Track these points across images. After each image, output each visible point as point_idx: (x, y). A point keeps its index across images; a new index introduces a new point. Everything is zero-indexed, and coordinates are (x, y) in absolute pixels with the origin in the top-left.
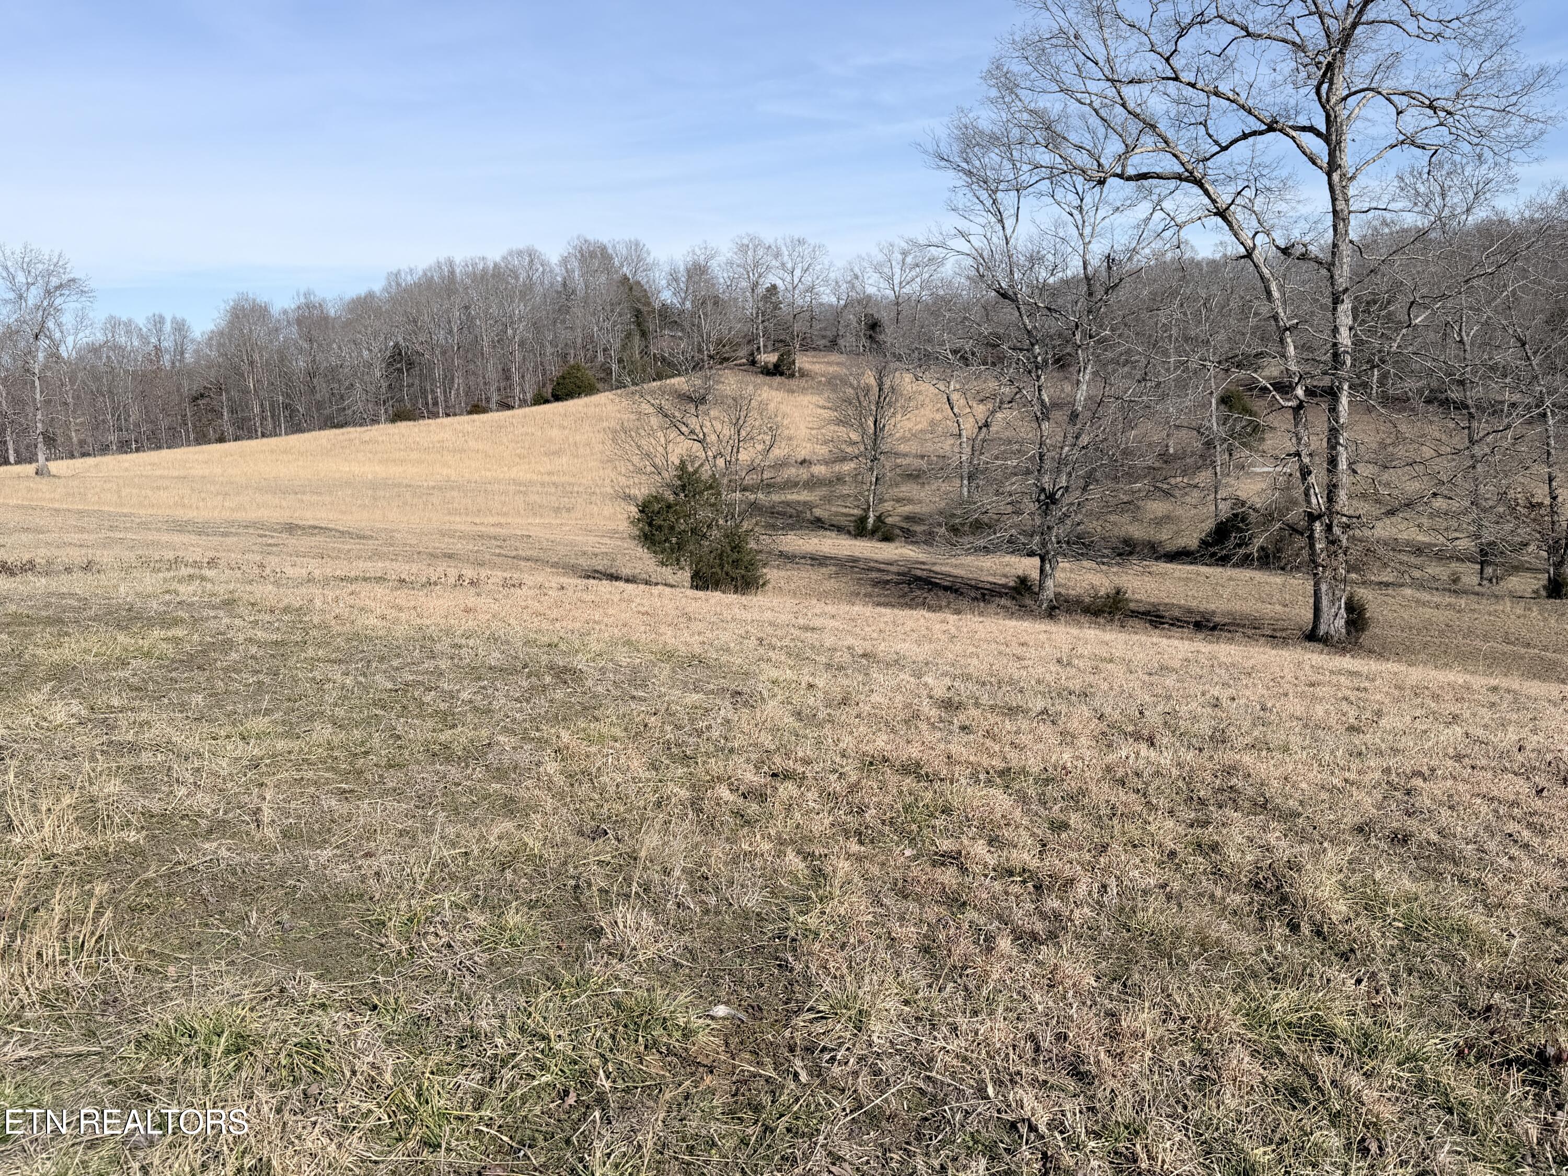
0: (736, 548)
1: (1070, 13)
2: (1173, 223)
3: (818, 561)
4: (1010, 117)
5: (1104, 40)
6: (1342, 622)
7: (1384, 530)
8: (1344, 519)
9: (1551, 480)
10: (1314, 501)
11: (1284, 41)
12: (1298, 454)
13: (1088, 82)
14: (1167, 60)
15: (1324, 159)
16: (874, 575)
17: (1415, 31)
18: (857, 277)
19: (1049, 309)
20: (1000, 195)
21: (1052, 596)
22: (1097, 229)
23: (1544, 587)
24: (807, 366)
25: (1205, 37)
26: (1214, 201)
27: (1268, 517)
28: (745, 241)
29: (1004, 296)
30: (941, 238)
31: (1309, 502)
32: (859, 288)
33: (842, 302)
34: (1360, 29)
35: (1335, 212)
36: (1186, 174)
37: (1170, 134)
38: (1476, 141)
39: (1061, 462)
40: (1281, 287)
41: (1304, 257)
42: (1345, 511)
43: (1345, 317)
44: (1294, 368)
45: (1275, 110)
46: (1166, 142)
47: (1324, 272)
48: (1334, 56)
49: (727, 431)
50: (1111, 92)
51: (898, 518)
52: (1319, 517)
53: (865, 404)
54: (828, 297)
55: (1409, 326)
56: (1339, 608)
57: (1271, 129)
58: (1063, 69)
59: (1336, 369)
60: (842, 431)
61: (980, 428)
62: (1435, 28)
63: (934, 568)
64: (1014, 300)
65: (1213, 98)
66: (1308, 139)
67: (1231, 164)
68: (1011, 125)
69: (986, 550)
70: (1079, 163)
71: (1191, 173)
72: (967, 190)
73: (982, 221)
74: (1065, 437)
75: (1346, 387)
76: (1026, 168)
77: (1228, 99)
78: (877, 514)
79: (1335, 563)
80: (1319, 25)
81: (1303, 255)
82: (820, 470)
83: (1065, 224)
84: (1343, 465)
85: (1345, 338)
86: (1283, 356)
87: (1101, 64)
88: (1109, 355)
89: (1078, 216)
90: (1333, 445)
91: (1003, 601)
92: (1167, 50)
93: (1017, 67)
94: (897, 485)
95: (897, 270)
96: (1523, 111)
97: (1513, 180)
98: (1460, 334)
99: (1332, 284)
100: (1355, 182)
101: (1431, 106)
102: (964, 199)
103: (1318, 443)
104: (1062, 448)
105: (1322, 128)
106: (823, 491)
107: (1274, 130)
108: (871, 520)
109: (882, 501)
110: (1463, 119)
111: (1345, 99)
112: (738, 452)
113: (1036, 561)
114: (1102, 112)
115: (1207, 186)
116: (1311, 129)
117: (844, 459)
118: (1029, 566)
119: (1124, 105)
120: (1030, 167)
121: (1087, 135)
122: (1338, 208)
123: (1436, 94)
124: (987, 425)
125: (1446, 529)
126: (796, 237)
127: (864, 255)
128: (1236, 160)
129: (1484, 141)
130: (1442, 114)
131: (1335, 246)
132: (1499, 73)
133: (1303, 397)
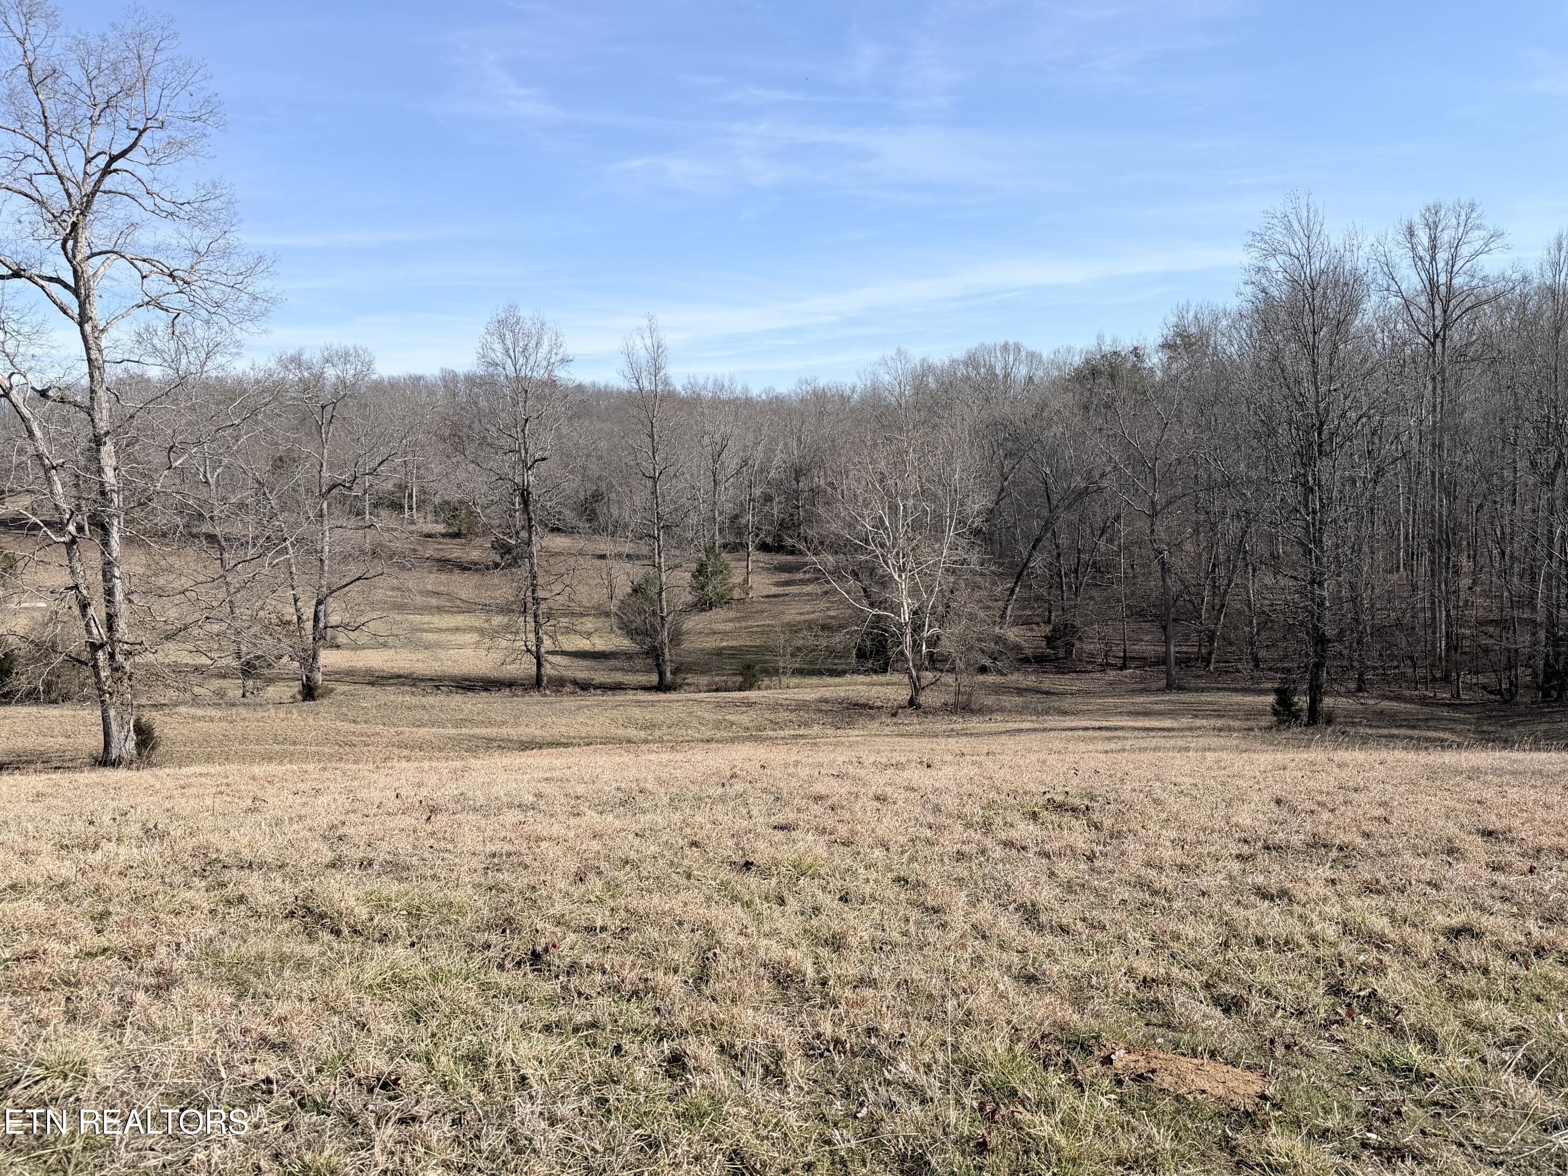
6: (133, 744)
7: (165, 655)
8: (126, 646)
9: (296, 601)
10: (95, 631)
11: (23, 194)
12: (76, 587)
15: (75, 310)
17: (151, 208)
23: (300, 692)
27: (51, 650)
31: (89, 632)
34: (99, 197)
35: (89, 360)
38: (213, 310)
40: (42, 427)
41: (61, 400)
42: (126, 638)
43: (109, 460)
44: (63, 506)
45: (19, 258)
47: (83, 415)
48: (77, 217)
52: (102, 646)
55: (170, 468)
56: (129, 731)
57: (17, 274)
59: (105, 506)
62: (170, 208)
66: (54, 288)
75: (116, 523)
79: (120, 688)
80: (59, 186)
81: (61, 398)
84: (119, 596)
85: (109, 476)
86: (52, 494)
90: (107, 576)
96: (250, 289)
97: (238, 344)
98: (205, 476)
99: (93, 427)
100: (106, 335)
101: (171, 275)
103: (94, 576)
107: (21, 277)
110: (199, 290)
111: (88, 258)
116: (58, 280)
122: (93, 357)
123: (173, 265)
125: (210, 651)
129: (219, 311)
130: (181, 283)
131: (92, 391)
132: (226, 253)
133: (74, 533)
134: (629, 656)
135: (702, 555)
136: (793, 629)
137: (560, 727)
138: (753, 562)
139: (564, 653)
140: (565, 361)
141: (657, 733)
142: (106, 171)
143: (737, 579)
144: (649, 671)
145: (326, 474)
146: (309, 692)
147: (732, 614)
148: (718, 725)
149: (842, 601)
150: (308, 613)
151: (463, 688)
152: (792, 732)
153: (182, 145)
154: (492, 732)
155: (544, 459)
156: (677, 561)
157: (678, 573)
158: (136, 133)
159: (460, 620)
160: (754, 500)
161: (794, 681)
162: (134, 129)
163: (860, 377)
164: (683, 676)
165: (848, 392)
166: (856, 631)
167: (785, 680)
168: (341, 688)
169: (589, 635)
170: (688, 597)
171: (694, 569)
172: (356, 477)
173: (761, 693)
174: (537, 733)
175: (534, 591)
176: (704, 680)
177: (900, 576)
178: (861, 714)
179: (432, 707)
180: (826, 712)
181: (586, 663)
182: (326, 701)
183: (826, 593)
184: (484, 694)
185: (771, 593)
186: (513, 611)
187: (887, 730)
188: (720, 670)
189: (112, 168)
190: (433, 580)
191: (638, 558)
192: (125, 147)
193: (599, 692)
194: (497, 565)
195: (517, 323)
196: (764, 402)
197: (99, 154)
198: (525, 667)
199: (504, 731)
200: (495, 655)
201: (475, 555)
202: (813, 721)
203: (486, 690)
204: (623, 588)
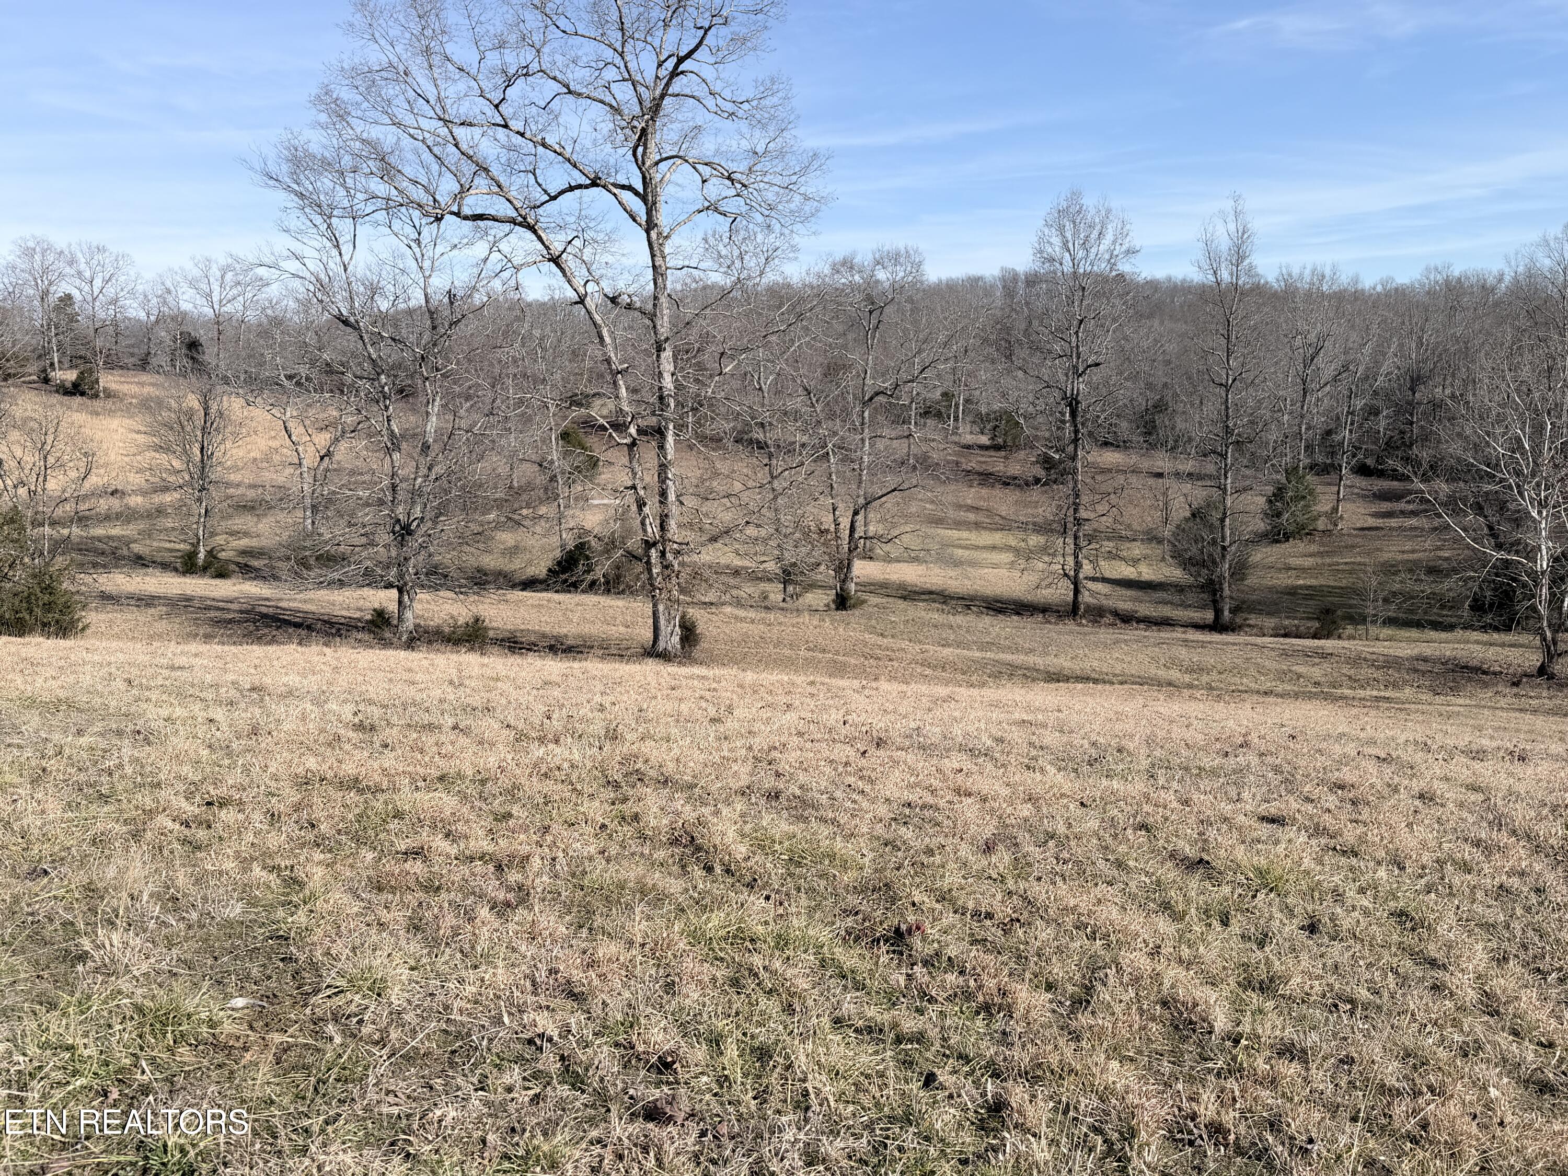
0: (48, 589)
1: (399, 49)
2: (509, 265)
3: (145, 601)
4: (341, 144)
5: (435, 80)
6: (678, 639)
7: (708, 556)
8: (675, 546)
9: (834, 510)
10: (649, 530)
11: (602, 102)
12: (634, 487)
13: (420, 119)
14: (497, 106)
15: (643, 218)
16: (212, 614)
17: (714, 109)
18: (169, 292)
19: (394, 340)
20: (334, 220)
21: (411, 627)
22: (436, 264)
23: (833, 601)
24: (114, 386)
25: (529, 89)
26: (547, 248)
27: (611, 545)
28: (31, 244)
29: (346, 323)
30: (273, 258)
31: (645, 531)
32: (172, 304)
33: (152, 318)
34: (667, 101)
35: (654, 267)
36: (520, 219)
37: (502, 179)
38: (767, 213)
39: (415, 494)
40: (611, 333)
41: (629, 307)
42: (676, 538)
43: (667, 366)
44: (626, 409)
45: (597, 167)
46: (499, 186)
47: (648, 322)
48: (647, 122)
49: (30, 459)
50: (444, 131)
51: (232, 553)
52: (654, 544)
53: (188, 429)
54: (135, 311)
55: (720, 374)
56: (675, 626)
57: (594, 184)
58: (394, 102)
59: (662, 410)
60: (162, 458)
61: (322, 458)
62: (729, 107)
63: (280, 605)
64: (355, 327)
65: (540, 148)
66: (626, 196)
67: (560, 213)
68: (342, 151)
69: (341, 584)
70: (415, 197)
71: (525, 218)
72: (298, 213)
73: (317, 245)
74: (417, 468)
75: (671, 427)
76: (360, 196)
77: (555, 152)
78: (208, 549)
79: (668, 585)
80: (632, 92)
81: (629, 304)
82: (136, 501)
83: (402, 256)
84: (672, 497)
85: (668, 382)
86: (617, 397)
87: (432, 102)
88: (457, 389)
89: (417, 250)
90: (663, 479)
91: (360, 636)
92: (496, 97)
93: (346, 94)
94: (230, 517)
95: (216, 287)
96: (802, 190)
97: (795, 249)
98: (759, 383)
99: (655, 333)
100: (669, 241)
101: (729, 178)
102: (296, 221)
103: (650, 478)
104: (415, 479)
105: (640, 188)
106: (142, 525)
107: (598, 185)
108: (202, 555)
109: (213, 534)
110: (755, 193)
111: (657, 163)
112: (45, 480)
113: (394, 593)
114: (436, 150)
115: (540, 232)
116: (629, 188)
117: (166, 489)
118: (386, 599)
119: (456, 145)
120: (366, 196)
121: (421, 170)
122: (657, 264)
123: (732, 167)
124: (329, 454)
125: (755, 554)
126: (95, 244)
127: (176, 269)
128: (565, 211)
129: (773, 214)
130: (738, 186)
131: (656, 298)
132: (781, 154)
133: (635, 435)
134: (1179, 589)
135: (1282, 477)
136: (1389, 569)
137: (1092, 661)
138: (1346, 486)
139: (1105, 580)
140: (1130, 252)
141: (1205, 679)
142: (674, 74)
143: (1323, 505)
144: (1203, 607)
145: (869, 381)
146: (842, 602)
147: (1314, 548)
148: (1281, 676)
149: (1458, 540)
150: (845, 523)
151: (994, 610)
152: (1375, 693)
153: (745, 40)
154: (1019, 659)
155: (1097, 365)
156: (1248, 483)
157: (1247, 497)
158: (702, 32)
159: (997, 538)
160: (1352, 413)
161: (1387, 632)
162: (701, 28)
163: (1509, 262)
164: (1245, 615)
165: (1491, 281)
166: (1471, 578)
167: (1374, 630)
168: (874, 600)
169: (1135, 562)
170: (1261, 525)
171: (1270, 494)
172: (897, 385)
173: (1341, 643)
174: (1068, 664)
175: (1076, 511)
176: (1269, 622)
177: (1540, 513)
178: (1470, 679)
179: (959, 627)
180: (1424, 673)
181: (1129, 593)
182: (857, 612)
183: (1436, 529)
184: (1015, 618)
185: (1366, 525)
186: (1052, 531)
187: (1503, 703)
188: (1291, 612)
189: (680, 69)
190: (972, 495)
191: (1200, 477)
192: (692, 47)
193: (1142, 626)
194: (1037, 481)
195: (1079, 212)
196: (1379, 294)
197: (670, 56)
198: (1062, 592)
199: (1031, 660)
200: (1031, 578)
201: (1014, 469)
202: (1405, 682)
203: (1018, 614)
204: (1181, 511)
